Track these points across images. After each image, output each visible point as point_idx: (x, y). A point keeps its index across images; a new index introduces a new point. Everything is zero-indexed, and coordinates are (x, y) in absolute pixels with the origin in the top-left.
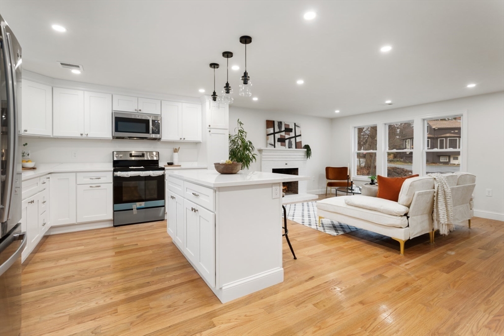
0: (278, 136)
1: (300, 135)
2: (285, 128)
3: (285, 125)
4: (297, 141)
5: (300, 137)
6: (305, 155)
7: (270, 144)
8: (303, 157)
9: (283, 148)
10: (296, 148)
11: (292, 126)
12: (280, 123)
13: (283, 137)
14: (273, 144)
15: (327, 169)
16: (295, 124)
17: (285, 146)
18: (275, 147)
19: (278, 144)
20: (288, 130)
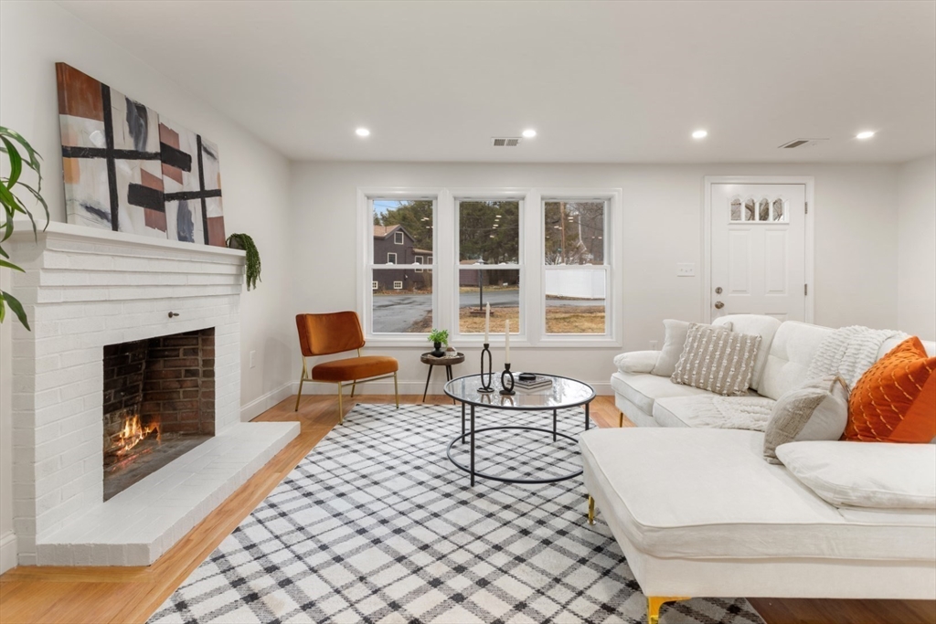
0: (128, 172)
1: (217, 193)
2: (162, 145)
3: (161, 127)
4: (209, 215)
5: (218, 198)
6: (238, 275)
7: (90, 209)
8: (231, 280)
9: (154, 237)
10: (207, 242)
11: (187, 146)
12: (138, 114)
13: (154, 186)
14: (106, 207)
15: (301, 321)
16: (199, 138)
17: (163, 228)
18: (115, 227)
19: (132, 215)
20: (173, 157)
